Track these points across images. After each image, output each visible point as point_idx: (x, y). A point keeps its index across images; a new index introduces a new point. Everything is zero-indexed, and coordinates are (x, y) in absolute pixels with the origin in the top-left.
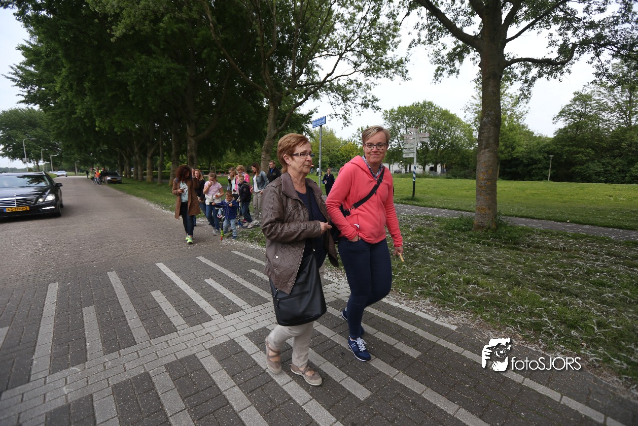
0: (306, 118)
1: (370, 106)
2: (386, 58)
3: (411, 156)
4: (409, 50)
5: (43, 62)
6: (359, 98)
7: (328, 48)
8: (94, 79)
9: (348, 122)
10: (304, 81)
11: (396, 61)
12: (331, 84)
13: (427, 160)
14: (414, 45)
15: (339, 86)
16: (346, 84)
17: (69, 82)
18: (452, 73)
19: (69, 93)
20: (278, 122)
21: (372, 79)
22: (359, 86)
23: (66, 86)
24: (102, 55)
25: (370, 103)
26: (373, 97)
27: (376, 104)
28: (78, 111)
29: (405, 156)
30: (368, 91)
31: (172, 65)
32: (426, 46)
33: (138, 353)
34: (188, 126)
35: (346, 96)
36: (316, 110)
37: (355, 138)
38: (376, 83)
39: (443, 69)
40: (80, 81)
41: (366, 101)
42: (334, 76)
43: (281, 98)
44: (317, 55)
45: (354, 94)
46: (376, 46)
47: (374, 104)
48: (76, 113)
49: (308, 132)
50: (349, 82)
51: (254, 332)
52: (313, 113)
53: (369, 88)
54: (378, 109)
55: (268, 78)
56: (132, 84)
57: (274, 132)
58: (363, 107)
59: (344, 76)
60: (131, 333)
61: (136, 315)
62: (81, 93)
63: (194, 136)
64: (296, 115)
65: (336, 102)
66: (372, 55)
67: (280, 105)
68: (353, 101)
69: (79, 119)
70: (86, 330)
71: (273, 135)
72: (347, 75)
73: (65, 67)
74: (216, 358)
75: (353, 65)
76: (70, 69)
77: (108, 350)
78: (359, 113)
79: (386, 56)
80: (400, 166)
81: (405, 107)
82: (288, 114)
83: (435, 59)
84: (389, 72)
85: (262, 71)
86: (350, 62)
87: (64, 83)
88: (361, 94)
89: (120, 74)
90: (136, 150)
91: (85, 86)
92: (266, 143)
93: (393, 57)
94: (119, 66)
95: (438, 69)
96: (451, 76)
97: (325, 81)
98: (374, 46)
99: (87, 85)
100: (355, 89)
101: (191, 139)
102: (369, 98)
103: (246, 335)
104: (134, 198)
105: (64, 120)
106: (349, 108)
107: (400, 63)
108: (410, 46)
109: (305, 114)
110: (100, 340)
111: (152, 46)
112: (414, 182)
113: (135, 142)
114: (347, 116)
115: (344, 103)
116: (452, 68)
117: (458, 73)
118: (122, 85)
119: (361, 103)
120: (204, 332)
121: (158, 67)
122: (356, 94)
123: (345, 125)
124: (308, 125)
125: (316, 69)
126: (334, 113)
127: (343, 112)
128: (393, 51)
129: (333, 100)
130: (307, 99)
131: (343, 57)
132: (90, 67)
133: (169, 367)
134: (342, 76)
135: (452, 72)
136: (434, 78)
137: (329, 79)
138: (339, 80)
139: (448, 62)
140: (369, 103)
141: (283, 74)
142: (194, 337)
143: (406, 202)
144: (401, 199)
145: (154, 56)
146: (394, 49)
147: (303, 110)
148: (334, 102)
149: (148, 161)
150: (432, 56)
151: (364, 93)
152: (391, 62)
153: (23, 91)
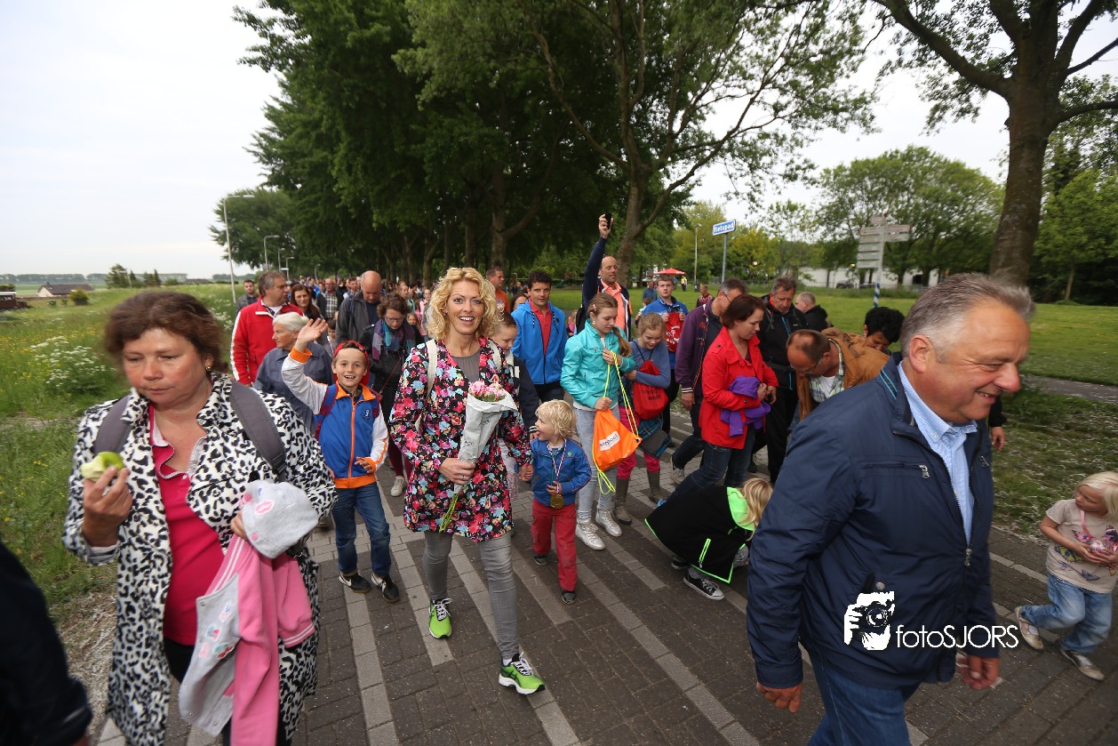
1: (800, 177)
2: (834, 91)
3: (872, 264)
4: (879, 80)
6: (779, 163)
8: (368, 151)
9: (757, 205)
11: (852, 96)
13: (907, 262)
14: (889, 70)
15: (744, 143)
18: (963, 115)
21: (807, 132)
22: (780, 141)
25: (800, 172)
27: (810, 174)
30: (797, 150)
31: (486, 130)
32: (914, 69)
34: (493, 215)
35: (756, 161)
37: (763, 224)
38: (812, 138)
39: (945, 108)
41: (792, 170)
43: (650, 174)
45: (771, 156)
47: (807, 174)
49: (683, 220)
50: (762, 136)
52: (692, 186)
53: (798, 143)
54: (813, 182)
55: (630, 142)
57: (636, 228)
58: (786, 179)
59: (756, 127)
63: (503, 231)
65: (739, 173)
66: (809, 87)
68: (768, 170)
71: (634, 234)
72: (760, 127)
73: (343, 142)
75: (773, 111)
78: (778, 190)
79: (833, 87)
80: (851, 273)
81: (868, 161)
82: (660, 200)
83: (930, 92)
84: (839, 118)
86: (767, 106)
88: (783, 155)
89: (414, 147)
93: (847, 89)
95: (936, 108)
96: (961, 120)
98: (813, 71)
101: (497, 234)
102: (799, 162)
106: (758, 181)
107: (861, 101)
108: (882, 73)
114: (756, 195)
115: (752, 172)
116: (965, 105)
117: (976, 113)
119: (783, 172)
121: (466, 135)
122: (774, 157)
123: (752, 210)
124: (684, 208)
125: (701, 111)
126: (734, 191)
127: (749, 189)
128: (848, 77)
130: (692, 173)
131: (756, 99)
134: (752, 128)
135: (963, 112)
136: (925, 124)
137: (729, 137)
138: (746, 135)
139: (957, 96)
140: (798, 172)
141: (647, 124)
146: (851, 74)
147: (680, 189)
148: (735, 172)
149: (425, 267)
150: (926, 86)
151: (789, 154)
152: (842, 99)
153: (267, 170)
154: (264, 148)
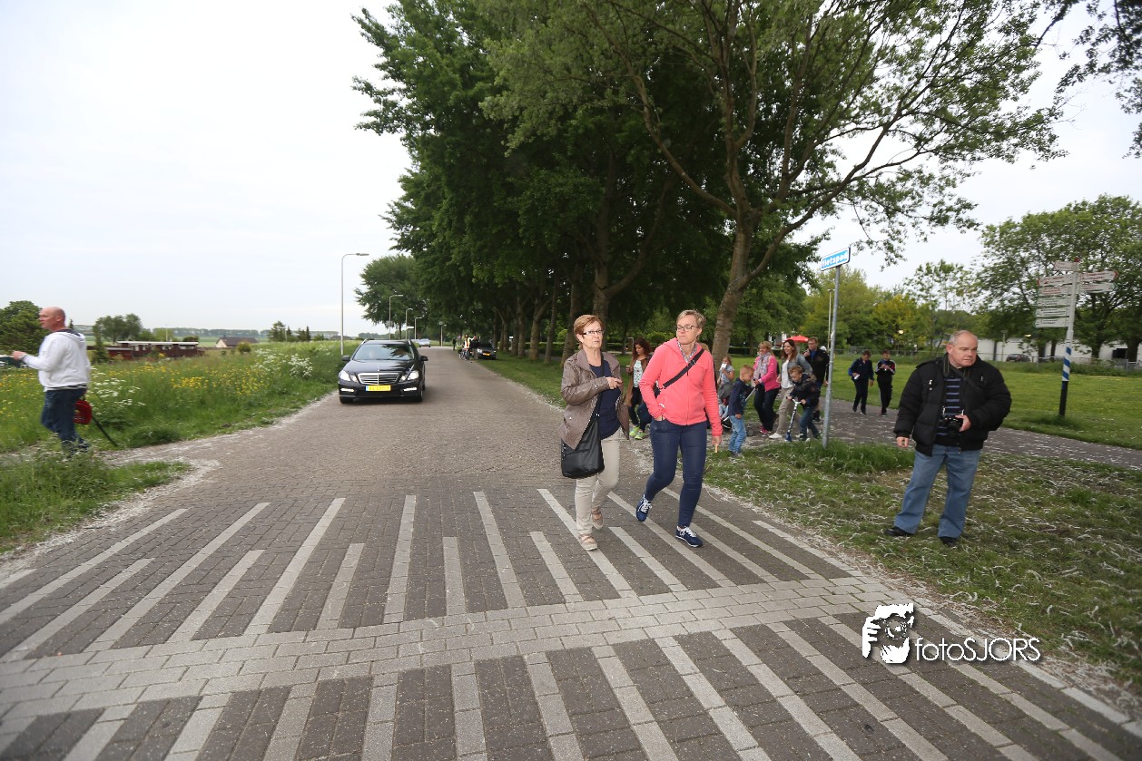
0: (806, 252)
1: (952, 219)
2: (996, 116)
3: (1059, 324)
4: (1061, 91)
5: (423, 193)
6: (924, 206)
7: (858, 116)
8: (477, 210)
9: (896, 257)
10: (805, 183)
11: (1022, 120)
12: (861, 185)
13: (1104, 332)
15: (879, 185)
16: (895, 180)
17: (448, 217)
19: (447, 233)
20: (750, 262)
21: (960, 165)
22: (925, 181)
23: (444, 224)
24: (490, 176)
26: (959, 201)
27: (965, 215)
28: (453, 256)
29: (1040, 324)
30: (948, 190)
31: (582, 180)
33: (509, 623)
34: (596, 271)
35: (894, 204)
36: (826, 236)
37: (910, 287)
38: (968, 173)
40: (461, 215)
41: (941, 211)
42: (869, 167)
43: (759, 218)
44: (834, 132)
45: (913, 198)
46: (970, 97)
47: (961, 216)
48: (450, 259)
49: (809, 278)
50: (901, 176)
51: (690, 636)
52: (820, 240)
53: (950, 183)
54: (971, 224)
55: (736, 184)
56: (525, 213)
57: (741, 280)
58: (933, 223)
59: (892, 165)
60: (502, 590)
61: (509, 565)
62: (460, 231)
63: (604, 289)
64: (786, 247)
65: (872, 219)
66: (961, 116)
67: (755, 231)
68: (910, 213)
69: (454, 267)
70: (446, 570)
71: (739, 286)
72: (900, 163)
73: (445, 199)
74: (624, 664)
75: (914, 142)
76: (451, 200)
77: (472, 608)
78: (923, 237)
79: (995, 112)
81: (1045, 215)
82: (770, 247)
84: (1004, 145)
85: (728, 174)
86: (907, 137)
87: (442, 220)
88: (930, 196)
90: (519, 310)
91: (466, 221)
92: (726, 299)
93: (1014, 112)
94: (511, 190)
97: (849, 179)
98: (967, 97)
99: (468, 219)
100: (917, 188)
101: (600, 292)
102: (948, 203)
103: (676, 638)
104: (511, 383)
105: (437, 269)
106: (901, 228)
107: (1035, 123)
108: (1065, 82)
109: (803, 244)
110: (462, 590)
111: (556, 155)
112: (1065, 384)
113: (518, 298)
114: (895, 244)
115: (889, 218)
118: (513, 215)
119: (929, 215)
120: (606, 615)
121: (562, 185)
122: (917, 199)
123: (890, 261)
124: (809, 264)
125: (829, 158)
126: (866, 239)
127: (885, 237)
128: (1015, 99)
129: (864, 214)
130: (809, 216)
131: (891, 128)
132: (474, 194)
133: (553, 657)
134: (887, 165)
137: (857, 174)
138: (880, 174)
140: (949, 214)
141: (765, 174)
142: (590, 619)
143: (1040, 427)
144: (1024, 420)
145: (558, 168)
146: (1019, 95)
147: (799, 238)
148: (867, 217)
149: (534, 328)
151: (937, 195)
152: (1008, 124)
153: (397, 234)
154: (396, 215)
